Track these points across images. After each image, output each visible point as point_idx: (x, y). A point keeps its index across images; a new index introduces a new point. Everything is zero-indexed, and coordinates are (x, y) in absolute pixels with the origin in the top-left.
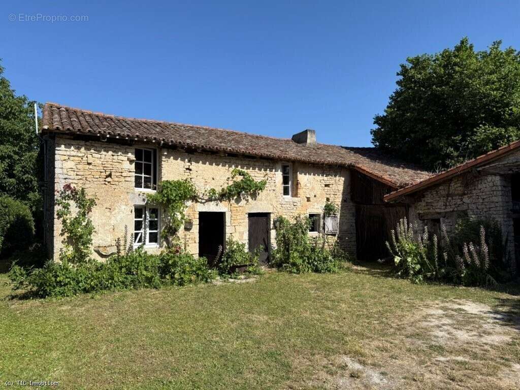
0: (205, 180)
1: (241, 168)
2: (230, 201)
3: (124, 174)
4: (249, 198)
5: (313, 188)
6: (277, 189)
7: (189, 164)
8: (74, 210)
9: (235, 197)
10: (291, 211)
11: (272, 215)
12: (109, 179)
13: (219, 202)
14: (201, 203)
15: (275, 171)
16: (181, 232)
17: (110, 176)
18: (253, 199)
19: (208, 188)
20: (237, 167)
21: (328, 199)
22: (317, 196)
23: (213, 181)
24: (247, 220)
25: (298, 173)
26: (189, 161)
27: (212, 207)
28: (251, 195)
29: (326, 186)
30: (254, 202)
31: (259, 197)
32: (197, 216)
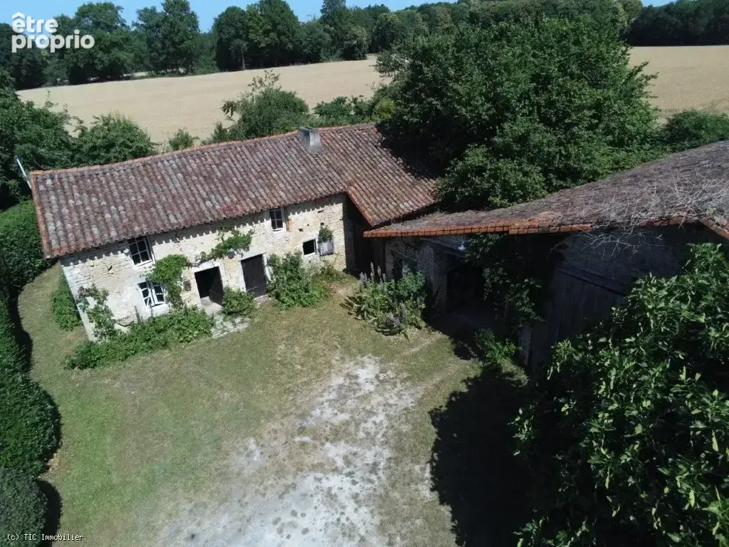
0: (194, 246)
3: (122, 264)
5: (305, 219)
8: (92, 302)
11: (264, 255)
12: (111, 271)
14: (195, 266)
17: (111, 268)
19: (198, 252)
21: (322, 224)
22: (310, 224)
23: (202, 246)
24: (241, 267)
27: (207, 266)
32: (194, 276)
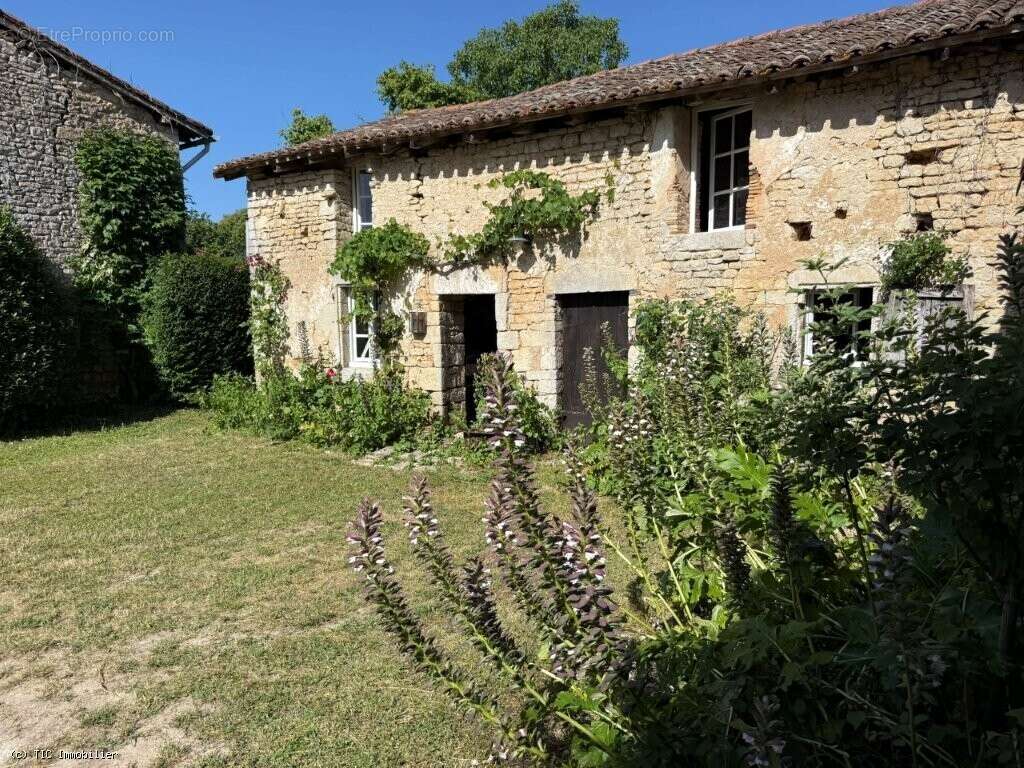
0: (450, 215)
1: (538, 166)
2: (506, 264)
3: (322, 228)
4: (558, 252)
5: (828, 181)
6: (654, 210)
7: (419, 182)
9: (520, 253)
10: (712, 282)
12: (305, 240)
13: (480, 271)
14: (442, 273)
15: (650, 151)
16: (407, 340)
17: (305, 234)
18: (567, 255)
20: (526, 164)
21: (925, 221)
22: (852, 212)
23: (467, 217)
24: (550, 316)
25: (753, 133)
26: (419, 177)
27: (464, 283)
28: (563, 242)
29: (915, 158)
30: (572, 262)
31: (587, 246)
32: (436, 305)
